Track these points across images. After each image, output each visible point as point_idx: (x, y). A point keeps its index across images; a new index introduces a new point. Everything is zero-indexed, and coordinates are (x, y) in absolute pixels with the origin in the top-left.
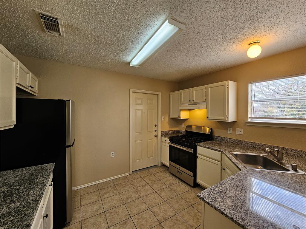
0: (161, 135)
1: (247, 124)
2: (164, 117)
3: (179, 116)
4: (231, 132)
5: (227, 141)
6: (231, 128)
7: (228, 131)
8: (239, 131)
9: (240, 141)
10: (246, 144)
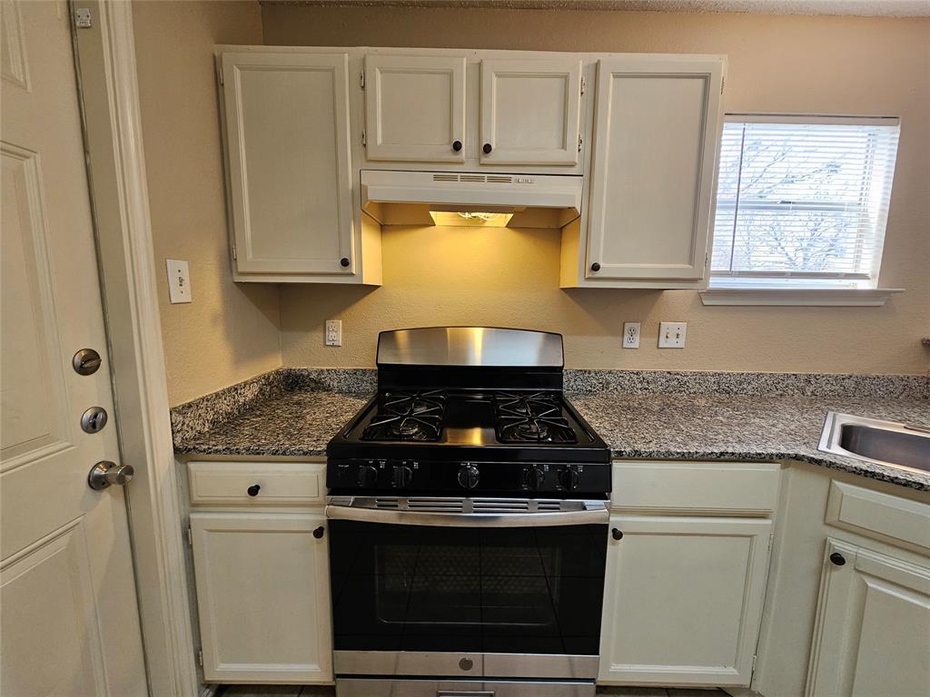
0: (176, 450)
1: (705, 303)
2: (184, 265)
3: (345, 263)
4: (636, 345)
5: (619, 388)
6: (637, 326)
7: (626, 338)
8: (674, 333)
9: (678, 377)
10: (700, 384)
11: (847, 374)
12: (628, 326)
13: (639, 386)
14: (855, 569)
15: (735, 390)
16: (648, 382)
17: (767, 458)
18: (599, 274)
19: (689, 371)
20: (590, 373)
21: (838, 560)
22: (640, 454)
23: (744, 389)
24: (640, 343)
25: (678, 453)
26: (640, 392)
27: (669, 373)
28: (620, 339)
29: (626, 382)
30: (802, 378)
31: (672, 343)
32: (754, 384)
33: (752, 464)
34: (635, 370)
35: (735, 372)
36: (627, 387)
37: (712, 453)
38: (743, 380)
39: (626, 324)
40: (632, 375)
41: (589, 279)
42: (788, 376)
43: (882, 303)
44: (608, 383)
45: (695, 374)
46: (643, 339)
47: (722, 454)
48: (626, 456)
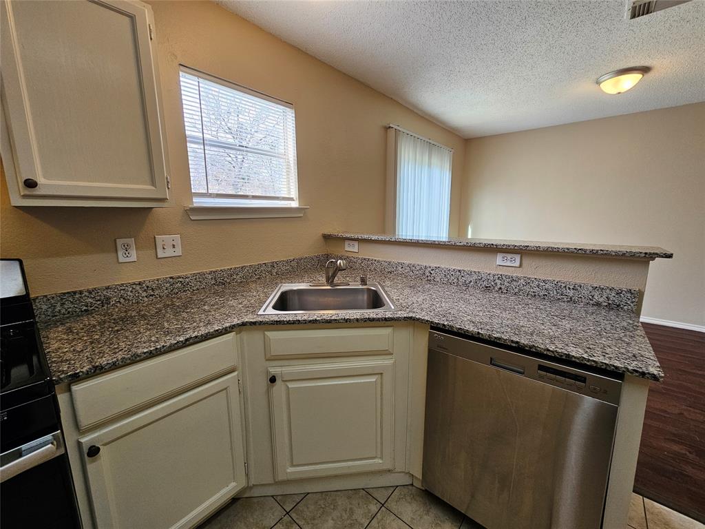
1: (194, 218)
4: (133, 258)
5: (122, 300)
6: (131, 241)
7: (120, 254)
8: (170, 245)
9: (180, 280)
10: (200, 282)
11: (292, 258)
12: (120, 242)
13: (144, 294)
14: (283, 381)
15: (228, 281)
16: (153, 290)
17: (224, 331)
18: (37, 191)
19: (188, 273)
20: (81, 292)
21: (273, 380)
22: (102, 368)
23: (234, 279)
24: (137, 257)
25: (145, 353)
26: (146, 299)
27: (171, 278)
28: (114, 255)
29: (129, 293)
30: (269, 265)
31: (169, 252)
32: (241, 274)
33: (214, 339)
34: (137, 281)
35: (226, 268)
36: (131, 298)
37: (178, 342)
38: (232, 273)
39: (118, 240)
40: (134, 286)
41: (25, 196)
42: (261, 265)
43: (302, 215)
44: (108, 299)
45: (194, 275)
46: (140, 252)
47: (187, 340)
48: (84, 376)
